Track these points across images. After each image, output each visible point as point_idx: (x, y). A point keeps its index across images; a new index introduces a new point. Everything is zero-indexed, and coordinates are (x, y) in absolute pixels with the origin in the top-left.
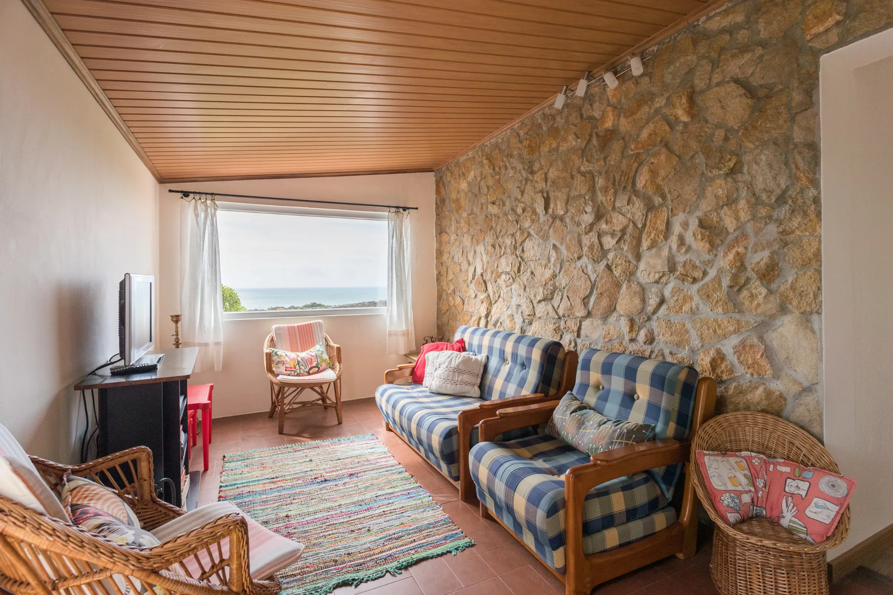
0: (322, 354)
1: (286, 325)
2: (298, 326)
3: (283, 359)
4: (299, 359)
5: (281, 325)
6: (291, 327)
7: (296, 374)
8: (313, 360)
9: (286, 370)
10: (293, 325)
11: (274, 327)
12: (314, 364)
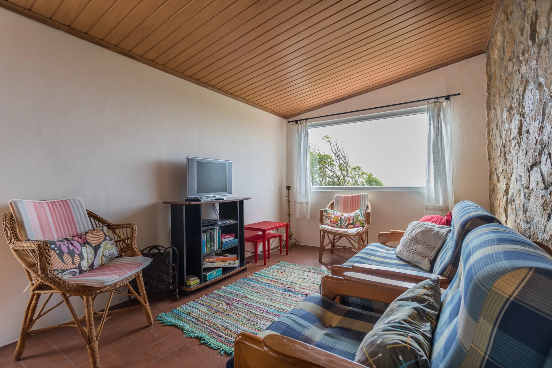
0: (359, 216)
1: (343, 195)
2: (351, 196)
3: (330, 215)
4: (343, 217)
5: (340, 195)
6: (347, 197)
7: (338, 226)
8: (351, 219)
9: (330, 223)
10: (347, 195)
11: (335, 196)
12: (351, 222)
